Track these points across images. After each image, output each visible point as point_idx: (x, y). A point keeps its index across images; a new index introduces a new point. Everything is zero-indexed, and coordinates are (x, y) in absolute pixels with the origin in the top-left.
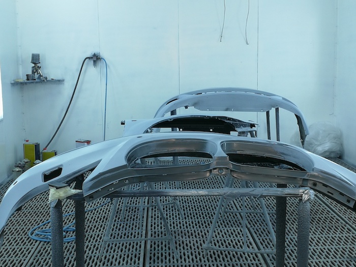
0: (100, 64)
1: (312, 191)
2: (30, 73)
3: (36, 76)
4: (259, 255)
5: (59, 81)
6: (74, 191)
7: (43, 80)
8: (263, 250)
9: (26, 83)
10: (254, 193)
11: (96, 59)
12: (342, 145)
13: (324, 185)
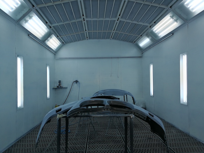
0: (78, 83)
1: (134, 115)
2: (58, 86)
3: (60, 86)
4: (121, 137)
5: (66, 88)
6: (64, 115)
7: (61, 88)
8: (122, 136)
9: (57, 88)
10: (117, 116)
11: (77, 82)
12: (145, 106)
13: (137, 113)
